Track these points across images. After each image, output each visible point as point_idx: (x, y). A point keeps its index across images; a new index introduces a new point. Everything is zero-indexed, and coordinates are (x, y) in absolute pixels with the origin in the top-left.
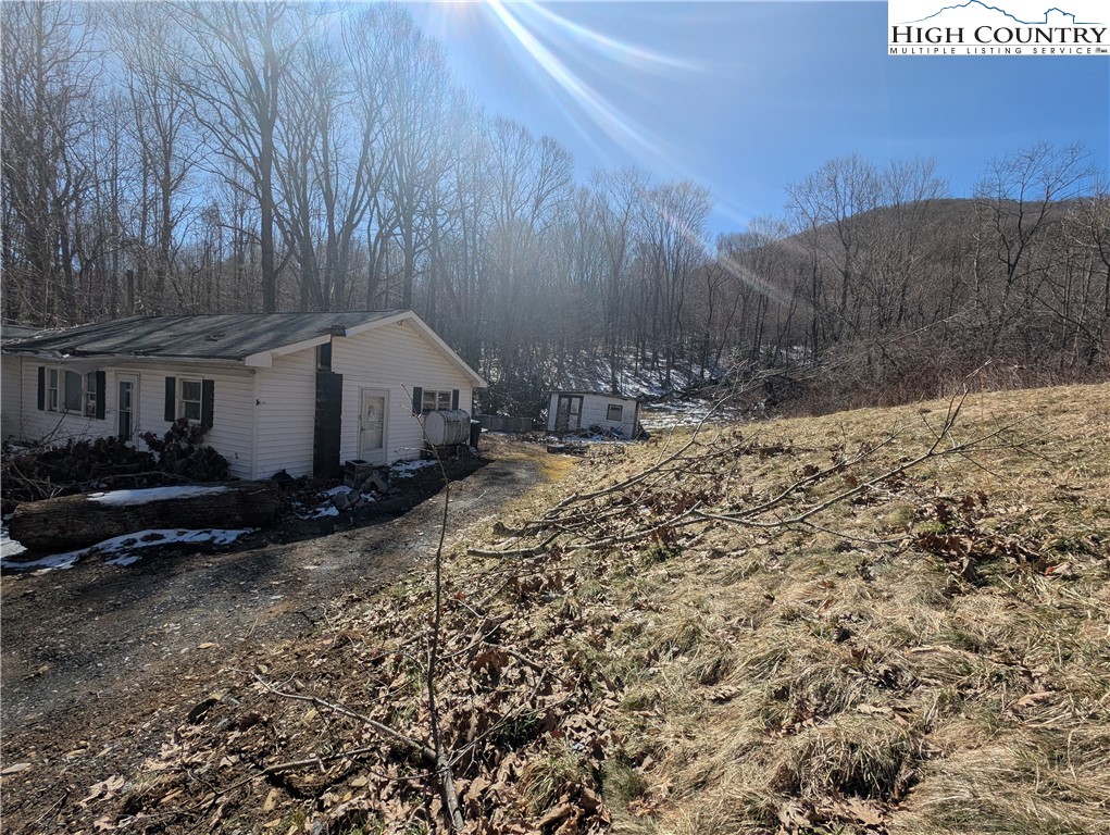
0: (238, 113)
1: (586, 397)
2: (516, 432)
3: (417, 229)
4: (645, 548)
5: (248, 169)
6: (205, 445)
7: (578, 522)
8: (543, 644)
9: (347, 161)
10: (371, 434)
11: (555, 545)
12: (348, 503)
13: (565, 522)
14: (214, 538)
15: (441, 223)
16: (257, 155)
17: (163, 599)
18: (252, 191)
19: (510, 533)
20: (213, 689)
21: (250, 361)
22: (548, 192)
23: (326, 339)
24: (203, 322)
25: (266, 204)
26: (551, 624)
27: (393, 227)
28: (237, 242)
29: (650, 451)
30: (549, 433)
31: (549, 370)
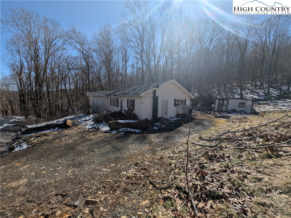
0: (137, 42)
1: (229, 100)
2: (204, 111)
3: (174, 58)
4: (261, 152)
5: (139, 54)
6: (133, 112)
7: (229, 140)
8: (219, 173)
9: (158, 46)
10: (164, 111)
11: (221, 145)
12: (160, 127)
13: (224, 139)
14: (135, 131)
15: (181, 55)
16: (141, 50)
17: (129, 141)
18: (140, 59)
19: (204, 140)
20: (138, 161)
21: (141, 95)
22: (215, 36)
23: (155, 89)
24: (133, 87)
25: (142, 61)
26: (221, 169)
27: (169, 59)
28: (137, 70)
29: (260, 119)
30: (215, 112)
31: (215, 92)
